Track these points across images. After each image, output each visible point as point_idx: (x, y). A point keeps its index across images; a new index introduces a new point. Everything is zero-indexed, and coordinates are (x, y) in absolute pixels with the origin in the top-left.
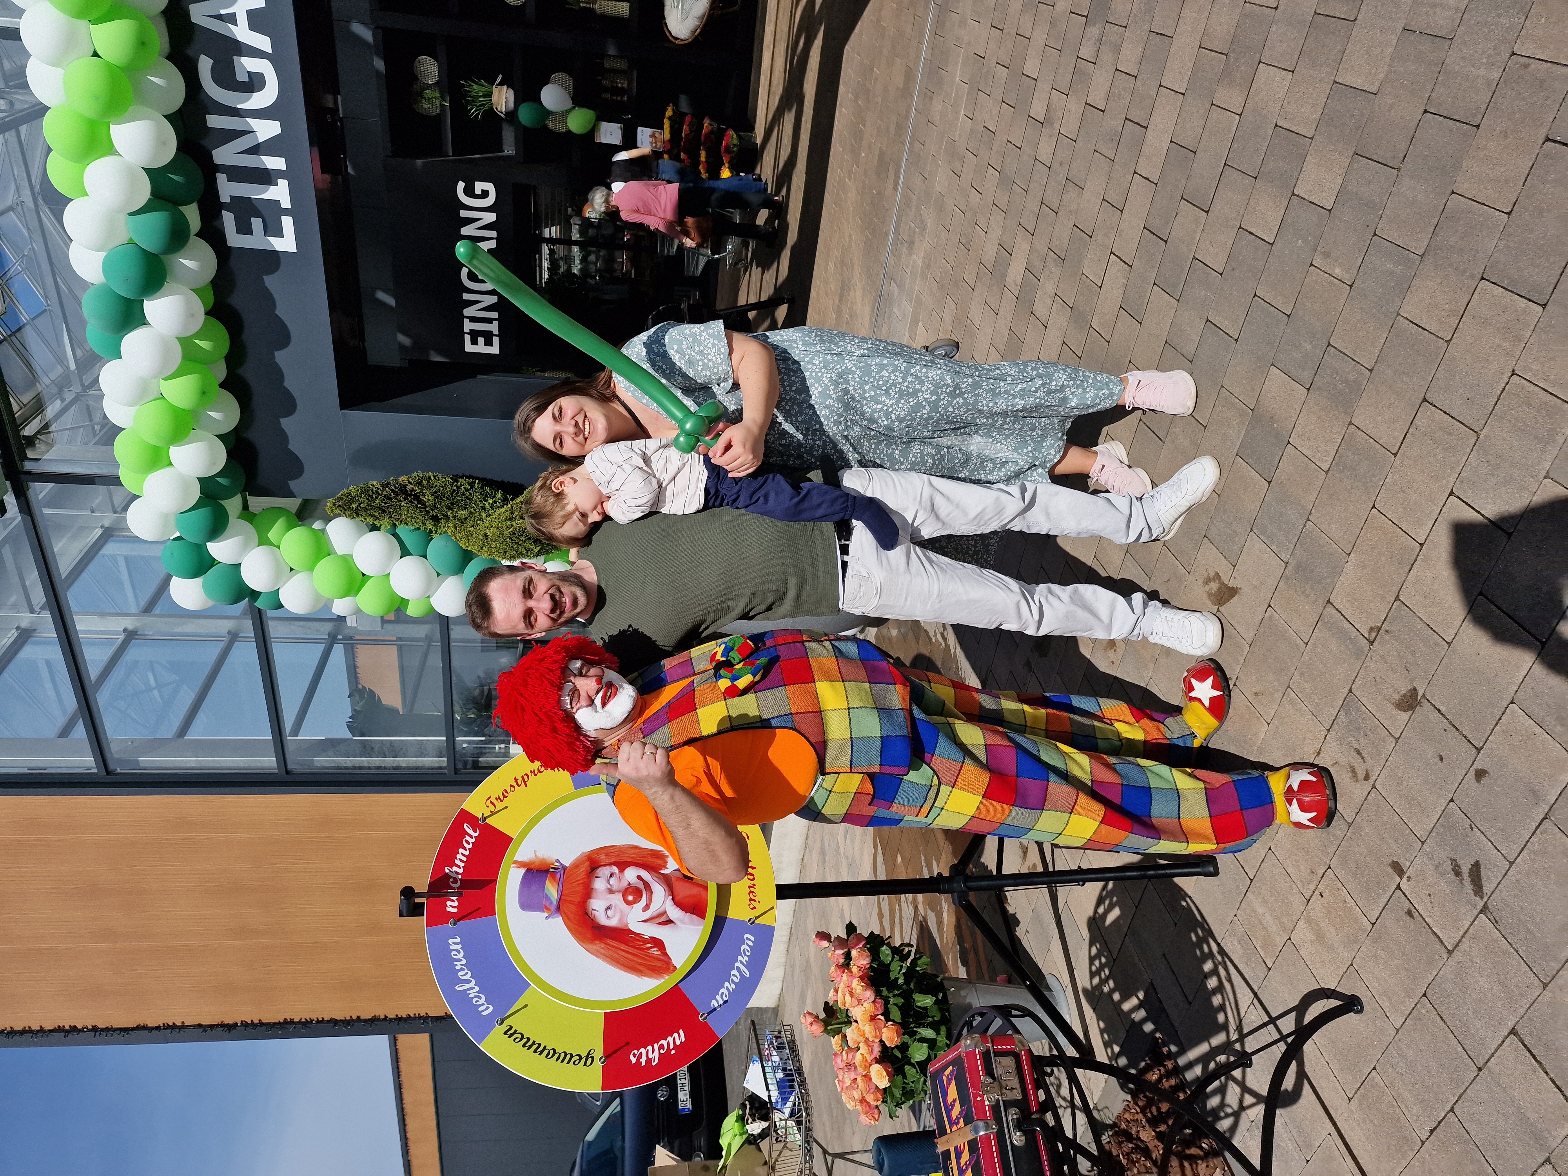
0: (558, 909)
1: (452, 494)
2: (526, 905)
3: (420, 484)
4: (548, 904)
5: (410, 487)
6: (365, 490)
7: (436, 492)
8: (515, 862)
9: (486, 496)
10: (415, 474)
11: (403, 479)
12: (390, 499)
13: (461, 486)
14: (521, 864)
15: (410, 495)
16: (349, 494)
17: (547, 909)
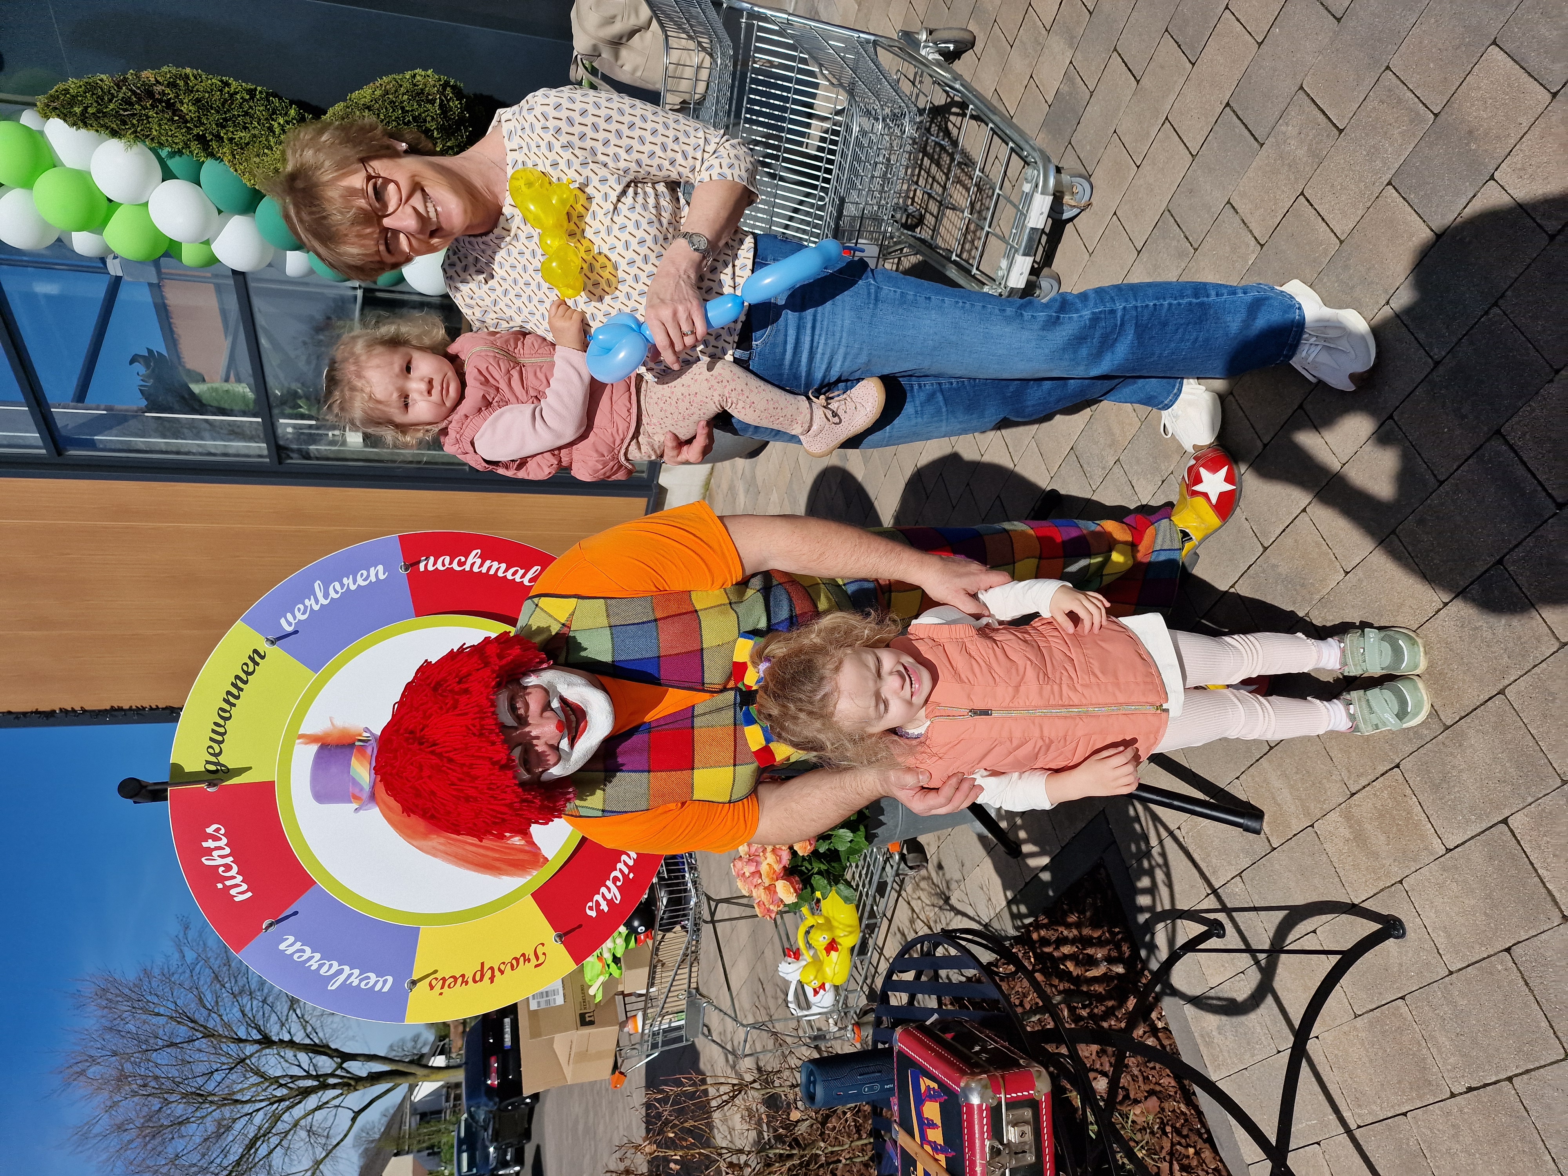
0: (373, 797)
1: (223, 105)
2: (322, 795)
3: (172, 85)
4: (356, 791)
5: (159, 88)
6: (91, 88)
7: (198, 100)
8: (301, 736)
9: (274, 113)
10: (165, 69)
11: (148, 75)
12: (131, 104)
13: (237, 93)
14: (311, 739)
15: (160, 101)
16: (67, 91)
17: (356, 798)
